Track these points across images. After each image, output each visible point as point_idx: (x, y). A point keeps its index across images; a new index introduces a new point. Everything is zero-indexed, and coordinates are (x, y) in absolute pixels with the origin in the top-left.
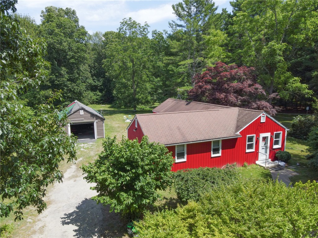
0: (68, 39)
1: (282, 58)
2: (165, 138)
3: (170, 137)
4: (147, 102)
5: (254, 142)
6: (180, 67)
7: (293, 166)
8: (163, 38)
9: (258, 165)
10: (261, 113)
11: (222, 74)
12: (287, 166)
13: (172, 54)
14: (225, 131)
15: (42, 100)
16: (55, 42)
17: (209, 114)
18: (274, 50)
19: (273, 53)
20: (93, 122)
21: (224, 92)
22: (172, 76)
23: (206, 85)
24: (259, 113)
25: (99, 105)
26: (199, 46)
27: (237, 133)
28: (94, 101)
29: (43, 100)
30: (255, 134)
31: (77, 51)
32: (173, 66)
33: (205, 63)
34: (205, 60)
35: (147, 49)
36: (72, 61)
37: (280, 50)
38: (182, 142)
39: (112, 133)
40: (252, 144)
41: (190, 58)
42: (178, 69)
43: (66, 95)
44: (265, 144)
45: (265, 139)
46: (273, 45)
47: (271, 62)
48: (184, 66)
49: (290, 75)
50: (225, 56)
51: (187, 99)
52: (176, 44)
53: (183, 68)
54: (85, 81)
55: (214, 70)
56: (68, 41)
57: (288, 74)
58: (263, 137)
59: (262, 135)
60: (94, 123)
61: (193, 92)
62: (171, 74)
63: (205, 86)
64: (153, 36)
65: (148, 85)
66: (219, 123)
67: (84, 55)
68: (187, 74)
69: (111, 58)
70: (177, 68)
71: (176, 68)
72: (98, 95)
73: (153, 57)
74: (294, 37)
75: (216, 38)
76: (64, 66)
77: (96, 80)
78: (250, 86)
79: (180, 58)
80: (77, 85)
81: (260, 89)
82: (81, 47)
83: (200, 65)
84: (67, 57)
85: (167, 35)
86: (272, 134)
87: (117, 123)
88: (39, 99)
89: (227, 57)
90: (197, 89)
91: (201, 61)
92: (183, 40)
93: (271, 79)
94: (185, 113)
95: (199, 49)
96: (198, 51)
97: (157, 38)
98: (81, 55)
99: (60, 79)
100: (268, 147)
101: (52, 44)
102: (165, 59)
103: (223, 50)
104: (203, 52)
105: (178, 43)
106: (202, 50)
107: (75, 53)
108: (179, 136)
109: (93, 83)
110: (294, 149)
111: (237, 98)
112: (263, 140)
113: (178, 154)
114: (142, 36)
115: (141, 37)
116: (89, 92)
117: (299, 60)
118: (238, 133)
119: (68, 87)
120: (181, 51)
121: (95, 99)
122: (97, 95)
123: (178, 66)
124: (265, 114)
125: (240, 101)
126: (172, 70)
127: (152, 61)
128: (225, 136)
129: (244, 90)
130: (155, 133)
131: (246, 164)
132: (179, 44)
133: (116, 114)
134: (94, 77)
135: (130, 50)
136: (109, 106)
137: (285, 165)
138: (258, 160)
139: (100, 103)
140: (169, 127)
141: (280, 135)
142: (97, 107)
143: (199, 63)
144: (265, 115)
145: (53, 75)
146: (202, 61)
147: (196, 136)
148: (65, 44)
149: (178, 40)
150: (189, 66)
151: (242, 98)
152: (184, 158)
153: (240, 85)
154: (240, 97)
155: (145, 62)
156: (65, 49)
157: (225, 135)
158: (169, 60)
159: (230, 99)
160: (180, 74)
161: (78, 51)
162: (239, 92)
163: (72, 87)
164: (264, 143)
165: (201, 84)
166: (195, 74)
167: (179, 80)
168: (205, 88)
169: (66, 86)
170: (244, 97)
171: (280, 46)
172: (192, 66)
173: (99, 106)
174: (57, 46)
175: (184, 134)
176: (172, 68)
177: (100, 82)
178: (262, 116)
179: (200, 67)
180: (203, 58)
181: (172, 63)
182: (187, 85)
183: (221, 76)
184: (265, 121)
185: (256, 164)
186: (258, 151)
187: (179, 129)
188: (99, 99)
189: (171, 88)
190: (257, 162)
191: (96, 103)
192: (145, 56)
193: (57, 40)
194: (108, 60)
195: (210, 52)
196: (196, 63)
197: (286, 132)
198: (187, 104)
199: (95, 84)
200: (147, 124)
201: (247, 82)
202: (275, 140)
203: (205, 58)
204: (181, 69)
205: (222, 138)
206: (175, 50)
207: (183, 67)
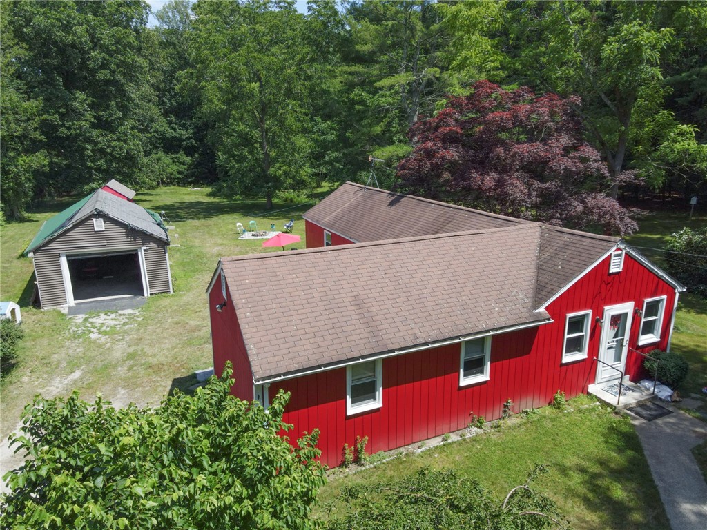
0: (90, 16)
1: (657, 72)
2: (311, 341)
3: (329, 337)
4: (299, 184)
5: (586, 332)
6: (381, 92)
7: (693, 398)
8: (336, 13)
9: (596, 397)
10: (611, 244)
11: (490, 117)
12: (678, 399)
13: (360, 59)
14: (501, 305)
15: (23, 179)
16: (53, 25)
17: (453, 247)
18: (638, 47)
19: (632, 56)
20: (137, 250)
21: (496, 171)
22: (361, 116)
23: (445, 149)
24: (605, 244)
25: (187, 187)
26: (430, 36)
27: (537, 311)
28: (172, 176)
29: (27, 179)
30: (591, 309)
31: (114, 48)
32: (364, 90)
33: (444, 84)
34: (443, 75)
35: (294, 44)
36: (103, 75)
37: (653, 47)
38: (366, 353)
39: (197, 276)
40: (580, 339)
41: (407, 69)
42: (376, 97)
43: (92, 165)
44: (616, 336)
45: (617, 320)
46: (636, 35)
47: (626, 82)
48: (392, 91)
49: (671, 118)
50: (497, 64)
51: (393, 189)
52: (367, 29)
53: (390, 96)
54: (147, 126)
55: (467, 105)
56: (87, 22)
57: (665, 115)
58: (612, 316)
59: (611, 310)
60: (139, 253)
61: (409, 169)
62: (359, 112)
63: (442, 152)
64: (310, 9)
65: (300, 141)
66: (484, 278)
67: (133, 60)
68: (400, 112)
69: (196, 68)
70: (374, 95)
71: (371, 96)
72: (183, 163)
73: (311, 66)
74: (689, 14)
75: (474, 11)
76: (83, 89)
77: (176, 124)
78: (566, 150)
79: (380, 69)
80: (119, 139)
81: (595, 161)
82: (124, 37)
83: (431, 88)
84: (88, 65)
85: (346, 5)
86: (639, 305)
87: (219, 241)
88: (17, 176)
89: (502, 68)
90: (421, 161)
91: (433, 79)
92: (388, 20)
93: (620, 131)
94: (380, 248)
95: (428, 45)
96: (427, 51)
97: (320, 15)
98: (125, 59)
99: (73, 124)
100: (624, 344)
101: (45, 30)
102: (340, 72)
103: (493, 46)
104: (438, 54)
105: (373, 27)
106: (437, 47)
107: (110, 54)
108: (358, 331)
109: (171, 133)
110: (682, 329)
111: (529, 185)
112: (611, 325)
113: (353, 388)
114: (281, 7)
115: (277, 10)
116: (161, 154)
117: (682, 78)
118: (542, 309)
119: (96, 143)
120: (383, 49)
121: (175, 173)
122: (181, 163)
123: (375, 91)
124: (625, 249)
125: (537, 196)
126: (363, 102)
127: (309, 78)
128: (503, 321)
129: (551, 164)
130: (281, 325)
131: (560, 396)
132: (376, 31)
133: (221, 216)
134: (171, 115)
135: (248, 46)
136: (209, 190)
137: (671, 396)
138: (594, 382)
139: (190, 183)
140: (329, 297)
141: (660, 304)
142: (180, 194)
143: (429, 83)
144: (624, 252)
145: (54, 114)
146: (437, 79)
147: (413, 326)
148: (79, 30)
149: (377, 19)
150: (403, 92)
151: (542, 186)
152: (375, 399)
153: (538, 149)
154: (537, 184)
155: (288, 80)
156: (81, 43)
157: (503, 319)
158: (351, 73)
159: (512, 190)
160: (379, 114)
161: (117, 48)
162: (536, 169)
163: (105, 145)
164: (613, 333)
165: (430, 144)
166: (417, 113)
167: (378, 129)
168: (443, 158)
169: (89, 140)
170: (548, 184)
171: (655, 35)
172: (410, 92)
173: (186, 192)
174: (58, 34)
175: (374, 323)
176: (361, 95)
177: (187, 129)
178: (613, 253)
179: (430, 93)
180: (439, 71)
181: (362, 84)
182: (400, 141)
183: (486, 123)
184: (620, 270)
185: (589, 394)
186: (597, 357)
187: (360, 306)
188: (186, 172)
189: (358, 148)
190: (592, 388)
191: (178, 183)
192: (291, 62)
193: (57, 19)
194: (192, 73)
195: (458, 51)
196: (420, 84)
197: (677, 295)
198: (392, 204)
199: (175, 134)
200: (254, 290)
201: (558, 140)
202: (644, 322)
203: (443, 69)
204: (384, 99)
205: (493, 330)
206: (367, 48)
207: (388, 93)
